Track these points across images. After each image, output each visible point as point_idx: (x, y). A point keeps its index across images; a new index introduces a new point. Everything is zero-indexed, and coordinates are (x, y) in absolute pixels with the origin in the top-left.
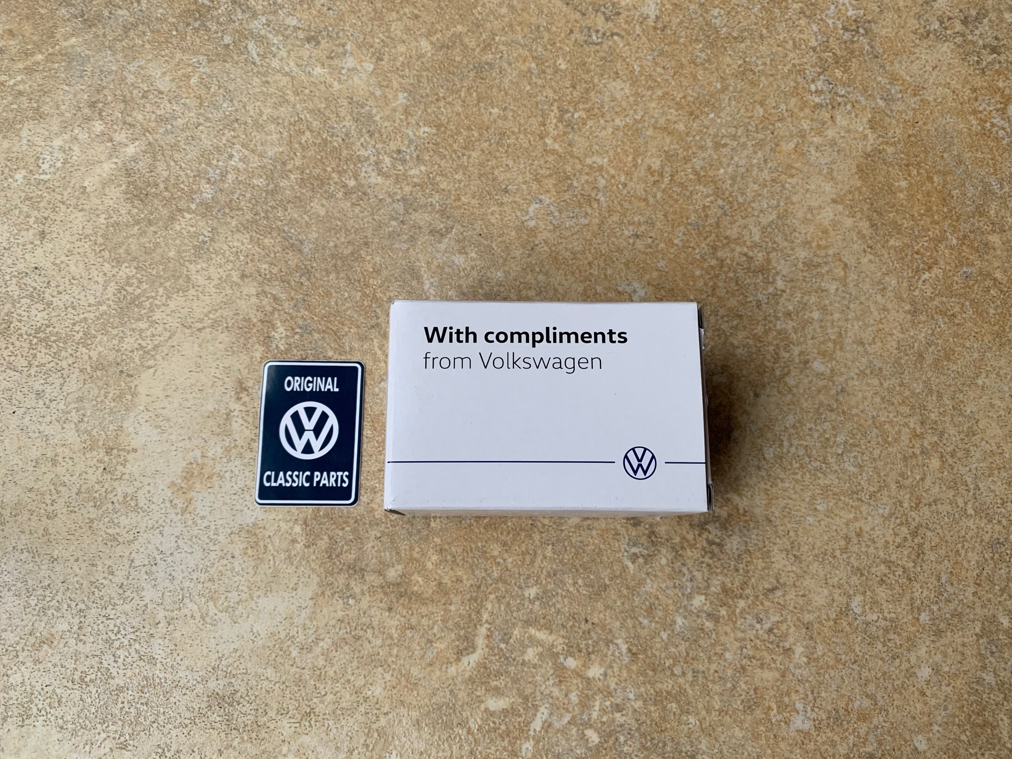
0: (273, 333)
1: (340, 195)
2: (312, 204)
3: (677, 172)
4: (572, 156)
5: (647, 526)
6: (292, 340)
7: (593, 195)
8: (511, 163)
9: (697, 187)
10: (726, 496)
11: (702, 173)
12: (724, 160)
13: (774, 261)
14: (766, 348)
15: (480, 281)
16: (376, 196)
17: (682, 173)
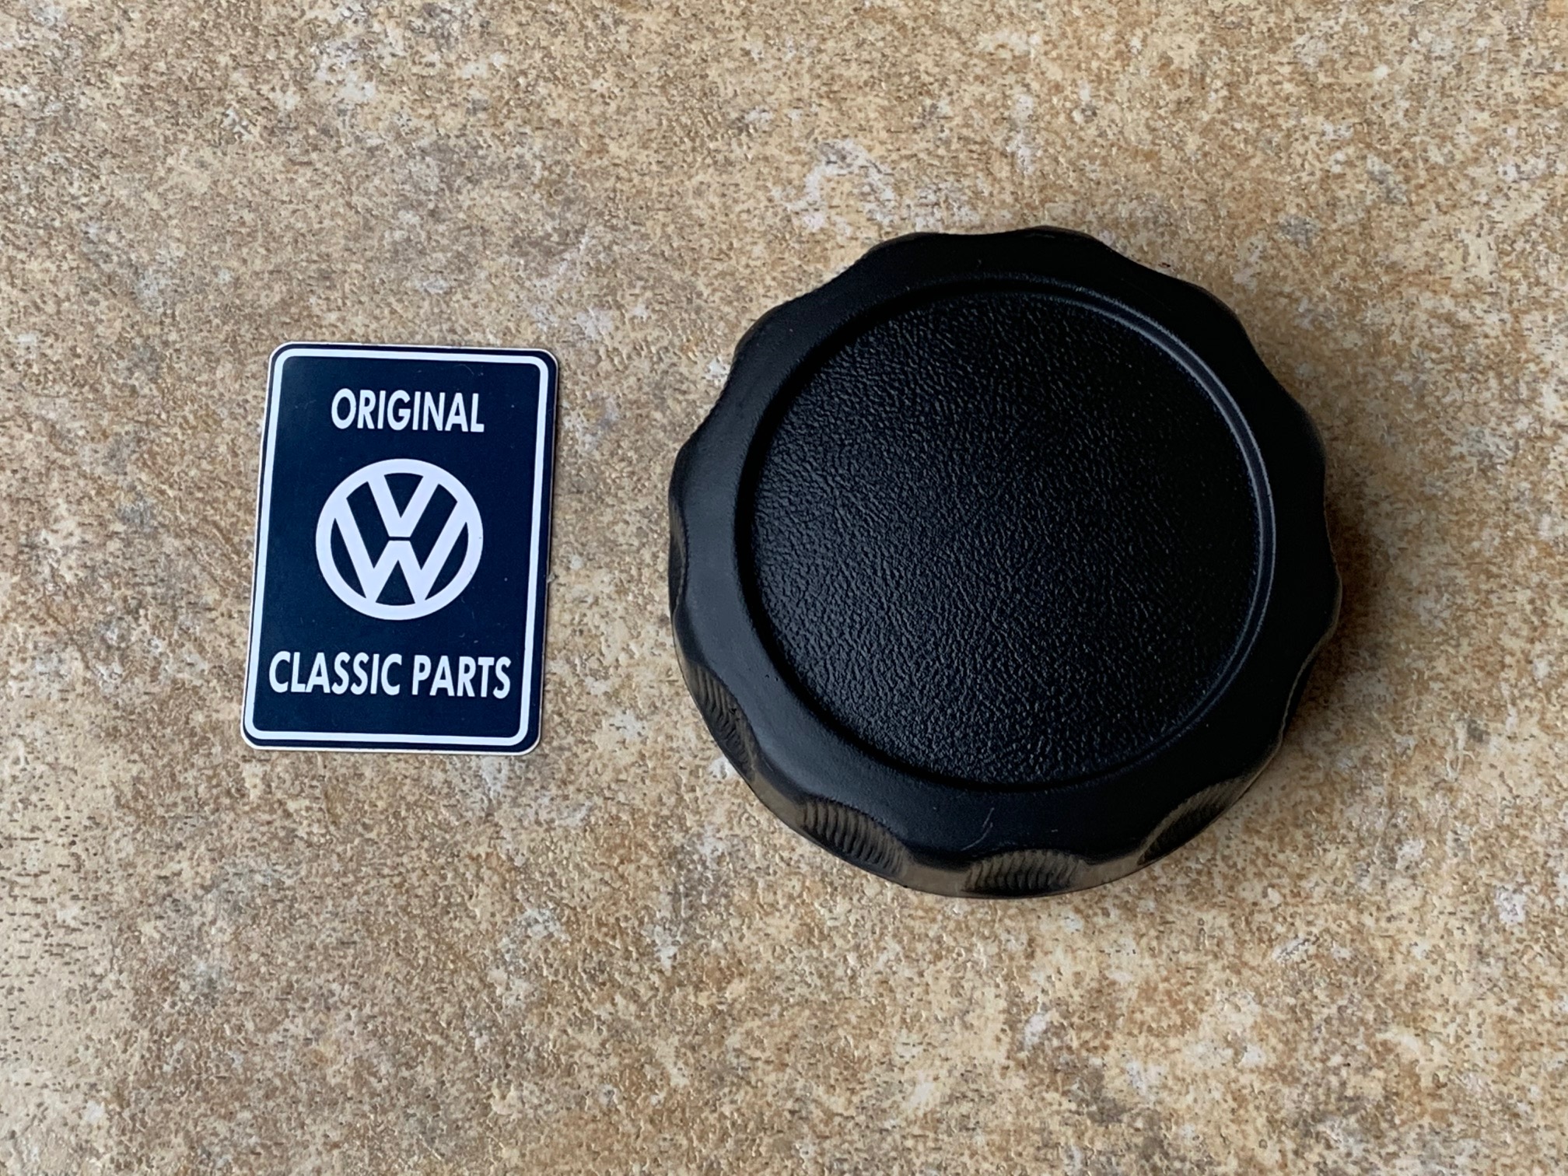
0: (44, 533)
1: (253, 135)
2: (170, 161)
3: (1248, 74)
4: (935, 28)
5: (1139, 1124)
6: (99, 556)
7: (997, 141)
8: (756, 47)
9: (1304, 120)
10: (1380, 1037)
11: (1323, 79)
12: (1390, 39)
13: (1534, 337)
14: (1508, 597)
15: (659, 387)
16: (358, 139)
17: (1264, 78)
